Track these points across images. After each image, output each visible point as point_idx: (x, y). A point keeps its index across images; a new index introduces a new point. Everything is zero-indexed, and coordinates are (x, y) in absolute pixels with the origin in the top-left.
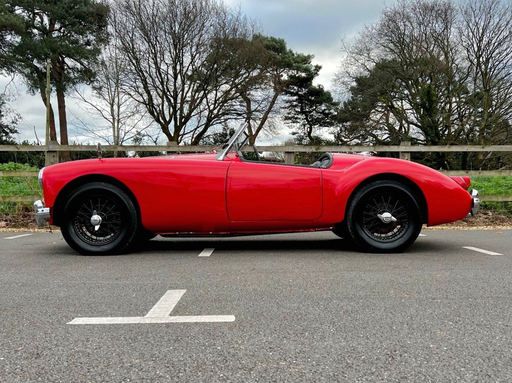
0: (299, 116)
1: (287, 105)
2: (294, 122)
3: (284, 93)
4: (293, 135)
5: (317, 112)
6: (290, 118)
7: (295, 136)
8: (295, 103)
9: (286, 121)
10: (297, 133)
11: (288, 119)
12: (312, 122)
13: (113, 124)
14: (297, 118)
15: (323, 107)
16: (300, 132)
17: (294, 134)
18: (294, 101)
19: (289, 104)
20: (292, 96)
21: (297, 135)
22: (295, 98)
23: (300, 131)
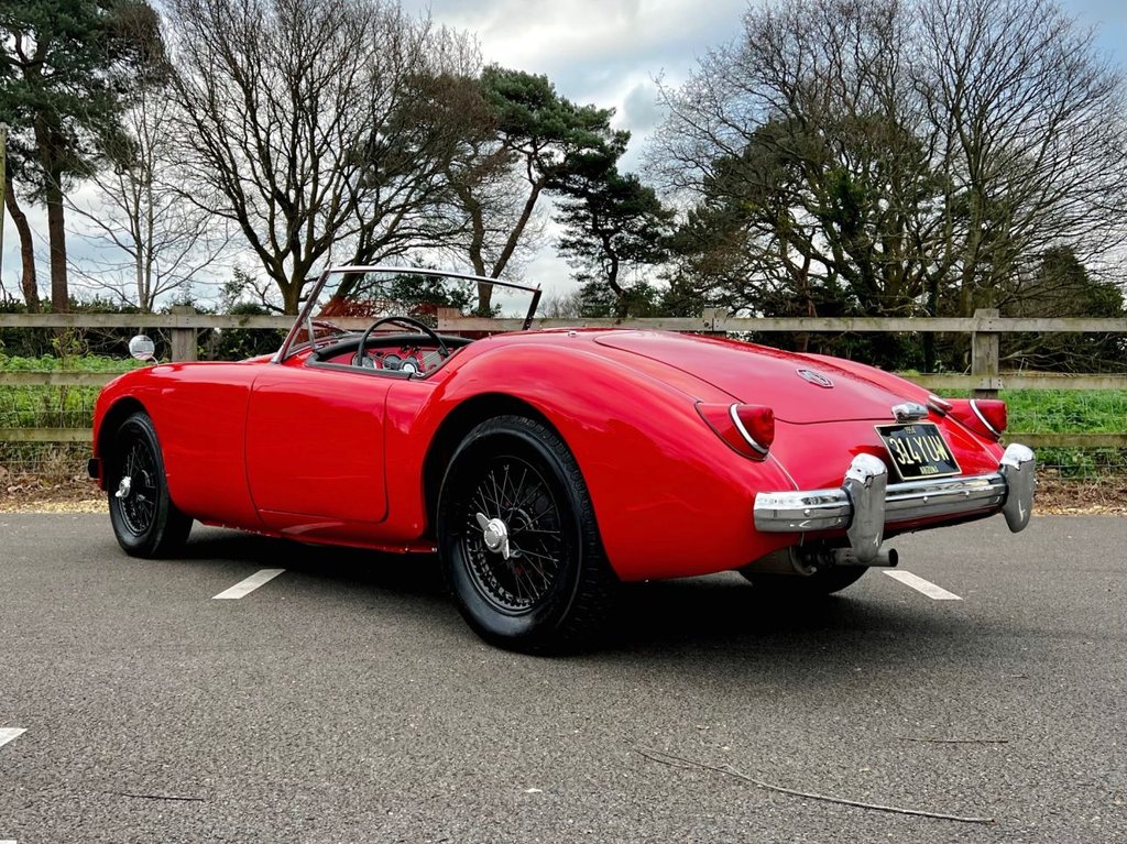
0: (594, 240)
1: (566, 215)
2: (582, 254)
3: (559, 190)
4: (579, 280)
5: (631, 232)
6: (573, 245)
7: (584, 284)
8: (582, 212)
9: (566, 251)
10: (588, 277)
11: (567, 247)
12: (618, 254)
13: (139, 257)
14: (588, 245)
15: (640, 222)
16: (594, 275)
17: (581, 278)
18: (581, 208)
19: (570, 214)
20: (576, 196)
21: (587, 282)
22: (583, 201)
23: (593, 273)
